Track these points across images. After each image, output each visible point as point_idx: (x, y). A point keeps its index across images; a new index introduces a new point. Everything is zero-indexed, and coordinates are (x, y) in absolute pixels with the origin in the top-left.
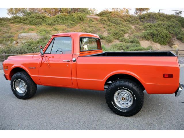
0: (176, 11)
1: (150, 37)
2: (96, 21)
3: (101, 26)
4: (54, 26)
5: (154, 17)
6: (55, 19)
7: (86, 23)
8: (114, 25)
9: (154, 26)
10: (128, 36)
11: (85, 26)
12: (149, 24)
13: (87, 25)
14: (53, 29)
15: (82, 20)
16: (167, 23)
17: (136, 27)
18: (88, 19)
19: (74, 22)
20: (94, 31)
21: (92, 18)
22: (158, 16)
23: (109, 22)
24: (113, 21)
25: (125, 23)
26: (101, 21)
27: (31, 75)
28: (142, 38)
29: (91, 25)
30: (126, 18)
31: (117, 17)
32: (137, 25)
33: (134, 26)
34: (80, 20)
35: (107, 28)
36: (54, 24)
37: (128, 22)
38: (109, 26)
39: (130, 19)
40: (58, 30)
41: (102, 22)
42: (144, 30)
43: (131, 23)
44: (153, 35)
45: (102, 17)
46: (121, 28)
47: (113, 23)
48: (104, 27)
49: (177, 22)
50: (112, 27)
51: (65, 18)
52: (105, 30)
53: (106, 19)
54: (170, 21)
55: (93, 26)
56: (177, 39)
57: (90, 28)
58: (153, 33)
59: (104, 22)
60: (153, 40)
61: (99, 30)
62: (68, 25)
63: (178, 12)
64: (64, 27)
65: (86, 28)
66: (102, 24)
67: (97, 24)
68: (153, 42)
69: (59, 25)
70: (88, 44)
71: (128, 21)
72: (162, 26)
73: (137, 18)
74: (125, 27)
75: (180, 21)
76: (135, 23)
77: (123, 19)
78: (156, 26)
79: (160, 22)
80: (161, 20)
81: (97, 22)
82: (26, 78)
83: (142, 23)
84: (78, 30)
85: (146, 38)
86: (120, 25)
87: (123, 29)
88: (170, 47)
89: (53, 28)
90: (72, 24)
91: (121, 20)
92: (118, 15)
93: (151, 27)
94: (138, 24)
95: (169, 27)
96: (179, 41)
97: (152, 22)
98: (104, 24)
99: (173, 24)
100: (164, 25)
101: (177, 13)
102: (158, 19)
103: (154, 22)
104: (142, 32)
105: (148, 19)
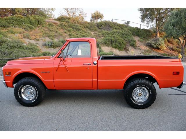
0: (125, 21)
1: (109, 43)
2: (56, 26)
3: (62, 31)
4: (9, 29)
5: (109, 26)
6: (9, 20)
7: (45, 27)
8: (75, 31)
9: (111, 33)
11: (45, 30)
12: (106, 31)
13: (47, 29)
14: (7, 32)
15: (41, 24)
16: (121, 31)
17: (95, 33)
18: (47, 23)
19: (32, 25)
20: (56, 36)
21: (51, 22)
22: (113, 25)
23: (69, 27)
24: (73, 26)
25: (85, 30)
26: (61, 25)
27: (44, 80)
28: (103, 44)
29: (52, 30)
30: (85, 25)
31: (76, 23)
33: (93, 33)
34: (39, 23)
35: (69, 33)
36: (8, 27)
37: (87, 29)
38: (69, 31)
39: (89, 26)
40: (14, 33)
41: (63, 27)
42: (103, 37)
43: (90, 30)
45: (62, 22)
46: (82, 34)
47: (73, 28)
48: (66, 32)
49: (129, 31)
50: (73, 32)
51: (21, 20)
52: (66, 35)
53: (66, 24)
54: (123, 30)
55: (54, 30)
56: (130, 45)
57: (51, 32)
58: (111, 40)
59: (65, 27)
60: (112, 46)
61: (60, 35)
62: (26, 28)
64: (21, 30)
65: (47, 32)
66: (62, 28)
67: (58, 28)
68: (112, 48)
69: (15, 27)
70: (53, 49)
71: (87, 27)
72: (118, 34)
73: (95, 25)
74: (85, 33)
75: (130, 30)
76: (94, 30)
77: (82, 25)
78: (112, 33)
79: (115, 30)
80: (116, 29)
81: (58, 27)
82: (36, 83)
83: (100, 30)
84: (38, 33)
85: (105, 44)
86: (80, 31)
87: (84, 35)
88: (126, 52)
89: (7, 30)
90: (30, 27)
91: (81, 27)
92: (77, 21)
93: (108, 34)
94: (96, 30)
95: (123, 34)
96: (132, 47)
97: (108, 29)
98: (64, 29)
99: (125, 32)
100: (118, 33)
101: (126, 23)
102: (113, 27)
103: (110, 30)
104: (102, 39)
105: (105, 26)
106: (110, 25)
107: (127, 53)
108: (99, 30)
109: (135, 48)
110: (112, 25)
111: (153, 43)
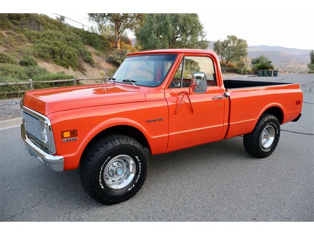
1: (48, 55)
5: (36, 20)
10: (5, 51)
12: (34, 32)
16: (60, 33)
17: (10, 33)
32: (10, 31)
33: (5, 32)
42: (29, 42)
44: (53, 53)
49: (75, 34)
54: (65, 32)
56: (85, 61)
58: (51, 49)
60: (56, 61)
63: (60, 17)
68: (56, 65)
76: (4, 26)
78: (47, 36)
80: (51, 28)
83: (19, 28)
85: (42, 56)
88: (83, 73)
93: (39, 38)
94: (10, 28)
95: (68, 40)
96: (89, 65)
97: (35, 28)
99: (71, 36)
100: (59, 37)
101: (59, 19)
102: (43, 24)
103: (39, 29)
104: (30, 46)
105: (28, 21)
106: (38, 20)
107: (85, 75)
108: (16, 27)
109: (94, 67)
110: (42, 21)
111: (119, 58)
